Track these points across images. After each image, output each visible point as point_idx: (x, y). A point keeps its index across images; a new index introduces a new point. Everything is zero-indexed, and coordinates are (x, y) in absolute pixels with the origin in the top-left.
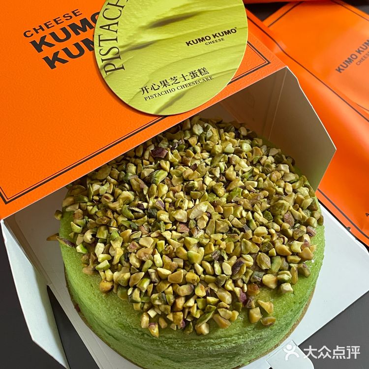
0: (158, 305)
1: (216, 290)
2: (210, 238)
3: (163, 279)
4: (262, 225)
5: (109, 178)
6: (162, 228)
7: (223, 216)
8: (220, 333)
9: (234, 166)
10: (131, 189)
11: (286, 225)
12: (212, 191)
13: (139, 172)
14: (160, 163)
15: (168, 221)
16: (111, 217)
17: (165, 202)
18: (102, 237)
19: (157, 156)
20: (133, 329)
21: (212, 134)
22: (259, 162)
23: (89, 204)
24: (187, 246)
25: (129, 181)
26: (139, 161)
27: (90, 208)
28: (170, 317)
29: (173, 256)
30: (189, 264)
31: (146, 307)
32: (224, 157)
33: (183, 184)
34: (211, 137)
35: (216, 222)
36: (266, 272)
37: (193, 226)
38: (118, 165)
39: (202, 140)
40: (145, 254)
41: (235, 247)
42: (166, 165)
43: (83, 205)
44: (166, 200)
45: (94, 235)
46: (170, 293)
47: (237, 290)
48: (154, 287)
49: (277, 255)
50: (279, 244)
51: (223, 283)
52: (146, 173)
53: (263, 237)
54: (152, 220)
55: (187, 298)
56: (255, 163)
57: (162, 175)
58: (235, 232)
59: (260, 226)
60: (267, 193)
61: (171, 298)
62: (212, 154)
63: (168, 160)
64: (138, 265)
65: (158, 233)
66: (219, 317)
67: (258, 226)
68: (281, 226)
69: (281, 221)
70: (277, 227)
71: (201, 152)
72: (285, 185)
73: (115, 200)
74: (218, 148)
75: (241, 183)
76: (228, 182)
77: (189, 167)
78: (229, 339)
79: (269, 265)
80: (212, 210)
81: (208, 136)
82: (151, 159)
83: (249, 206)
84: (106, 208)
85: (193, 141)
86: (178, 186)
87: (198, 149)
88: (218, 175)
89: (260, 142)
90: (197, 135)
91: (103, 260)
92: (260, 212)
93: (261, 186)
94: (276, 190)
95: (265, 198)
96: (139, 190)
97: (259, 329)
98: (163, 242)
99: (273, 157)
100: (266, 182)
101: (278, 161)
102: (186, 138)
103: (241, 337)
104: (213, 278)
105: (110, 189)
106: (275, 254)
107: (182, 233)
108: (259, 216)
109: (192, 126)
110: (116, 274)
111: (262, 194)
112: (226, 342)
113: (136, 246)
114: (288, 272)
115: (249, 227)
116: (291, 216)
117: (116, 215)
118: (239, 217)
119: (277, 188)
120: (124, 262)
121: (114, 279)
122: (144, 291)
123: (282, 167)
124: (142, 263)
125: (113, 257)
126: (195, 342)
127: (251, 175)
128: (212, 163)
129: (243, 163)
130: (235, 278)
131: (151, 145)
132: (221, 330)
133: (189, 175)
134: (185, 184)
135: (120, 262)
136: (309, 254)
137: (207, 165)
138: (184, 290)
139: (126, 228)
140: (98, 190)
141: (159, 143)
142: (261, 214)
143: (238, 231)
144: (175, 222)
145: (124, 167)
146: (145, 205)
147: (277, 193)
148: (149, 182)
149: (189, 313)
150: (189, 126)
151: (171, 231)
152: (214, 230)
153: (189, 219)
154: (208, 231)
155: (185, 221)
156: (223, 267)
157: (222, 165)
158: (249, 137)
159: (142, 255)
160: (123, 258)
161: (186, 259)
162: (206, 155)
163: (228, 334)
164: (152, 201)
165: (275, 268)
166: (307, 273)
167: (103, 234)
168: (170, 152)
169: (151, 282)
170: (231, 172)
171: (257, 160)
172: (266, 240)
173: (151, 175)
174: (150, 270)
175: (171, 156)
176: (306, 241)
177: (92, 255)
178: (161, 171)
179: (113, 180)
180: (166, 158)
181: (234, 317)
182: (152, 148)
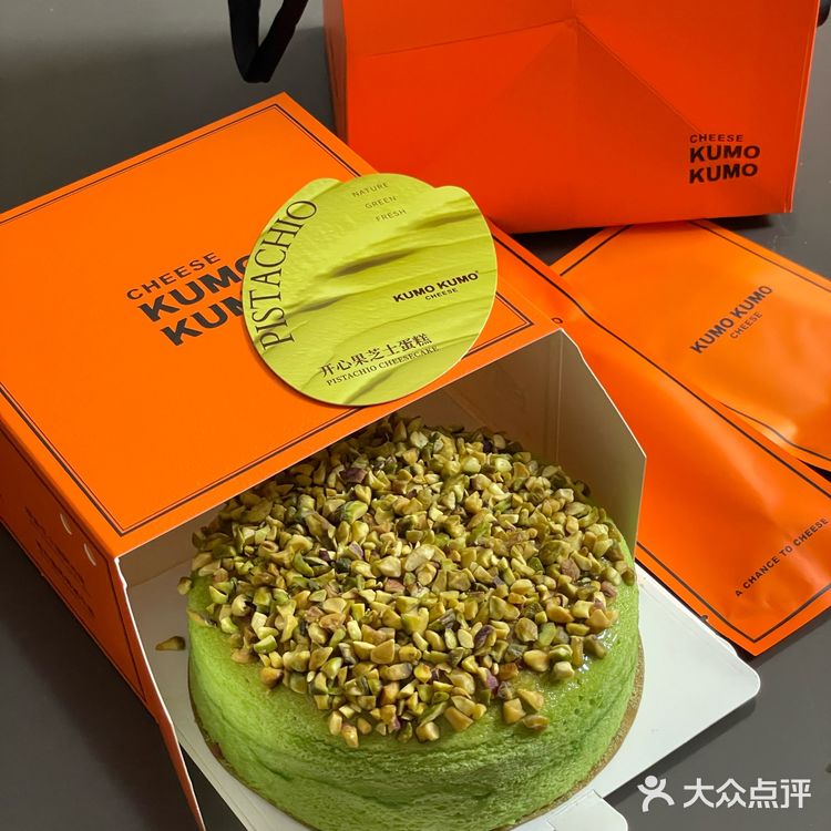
0: (357, 696)
1: (448, 671)
2: (438, 597)
3: (362, 658)
4: (525, 577)
5: (269, 518)
6: (359, 586)
7: (460, 565)
8: (457, 740)
9: (481, 492)
10: (308, 533)
11: (566, 579)
12: (443, 529)
13: (319, 506)
14: (354, 492)
15: (369, 575)
16: (276, 572)
17: (363, 548)
18: (262, 603)
19: (349, 481)
20: (317, 741)
21: (442, 444)
22: (523, 487)
23: (238, 558)
24: (401, 609)
25: (304, 519)
26: (320, 490)
27: (240, 565)
28: (376, 713)
29: (378, 623)
30: (404, 634)
31: (336, 700)
32: (463, 479)
33: (394, 521)
34: (440, 451)
35: (448, 573)
36: (531, 645)
37: (410, 582)
38: (284, 500)
39: (426, 455)
40: (333, 621)
41: (479, 609)
42: (366, 493)
43: (227, 561)
44: (367, 544)
45: (249, 604)
46: (375, 677)
47: (483, 671)
48: (349, 671)
49: (549, 621)
50: (553, 605)
51: (459, 659)
52: (332, 507)
53: (527, 596)
54: (345, 575)
55: (402, 683)
56: (516, 488)
57: (359, 509)
58: (481, 589)
59: (522, 578)
60: (535, 532)
61: (377, 685)
62: (444, 476)
63: (369, 485)
64: (322, 638)
65: (354, 593)
66: (455, 711)
67: (517, 579)
68: (557, 580)
69: (557, 573)
70: (550, 581)
71: (426, 473)
72: (566, 521)
73: (280, 550)
74: (454, 466)
75: (490, 516)
76: (469, 517)
77: (404, 496)
78: (473, 751)
79: (536, 635)
80: (442, 557)
81: (437, 448)
82: (340, 487)
83: (503, 549)
84: (267, 562)
85: (411, 456)
86: (386, 525)
87: (420, 468)
88: (452, 506)
89: (527, 456)
90: (418, 448)
91: (265, 636)
92: (521, 558)
93: (526, 521)
94: (551, 528)
95: (531, 539)
96: (320, 533)
97: (521, 738)
98: (363, 605)
99: (549, 479)
100: (534, 516)
101: (557, 485)
102: (398, 454)
103: (493, 750)
104: (444, 655)
105: (273, 534)
106: (546, 620)
107: (392, 593)
108: (521, 564)
109: (409, 435)
110: (287, 656)
111: (525, 534)
112: (468, 757)
113: (317, 613)
114: (567, 646)
115: (503, 580)
116: (574, 565)
117: (282, 571)
118: (487, 564)
119: (552, 524)
120: (299, 637)
121: (285, 663)
122: (332, 678)
123: (562, 492)
124: (329, 634)
125: (281, 632)
126: (417, 759)
127: (509, 505)
128: (442, 489)
129: (496, 488)
130: (478, 654)
131: (338, 465)
132: (458, 735)
133: (403, 507)
134: (398, 520)
135: (293, 638)
136: (601, 619)
137: (434, 492)
138: (398, 671)
139: (301, 589)
140: (253, 537)
141: (351, 463)
142: (524, 562)
143: (484, 587)
144: (381, 577)
145: (294, 501)
146: (331, 554)
147: (554, 533)
148: (336, 519)
149: (406, 708)
150: (404, 435)
151: (375, 589)
152: (444, 585)
153: (404, 572)
154: (435, 588)
155: (397, 574)
156: (460, 635)
157: (459, 489)
158: (510, 450)
159: (329, 621)
160: (298, 630)
161: (400, 627)
162: (432, 477)
163: (469, 742)
164: (341, 549)
165: (545, 639)
166: (600, 650)
167: (264, 599)
168: (371, 473)
169: (343, 665)
170: (475, 500)
171: (520, 483)
172: (531, 600)
173: (340, 509)
174: (342, 645)
175: (372, 479)
176: (597, 601)
177: (247, 630)
178: (357, 503)
179: (276, 522)
180: (365, 483)
181: (479, 713)
182: (342, 468)
